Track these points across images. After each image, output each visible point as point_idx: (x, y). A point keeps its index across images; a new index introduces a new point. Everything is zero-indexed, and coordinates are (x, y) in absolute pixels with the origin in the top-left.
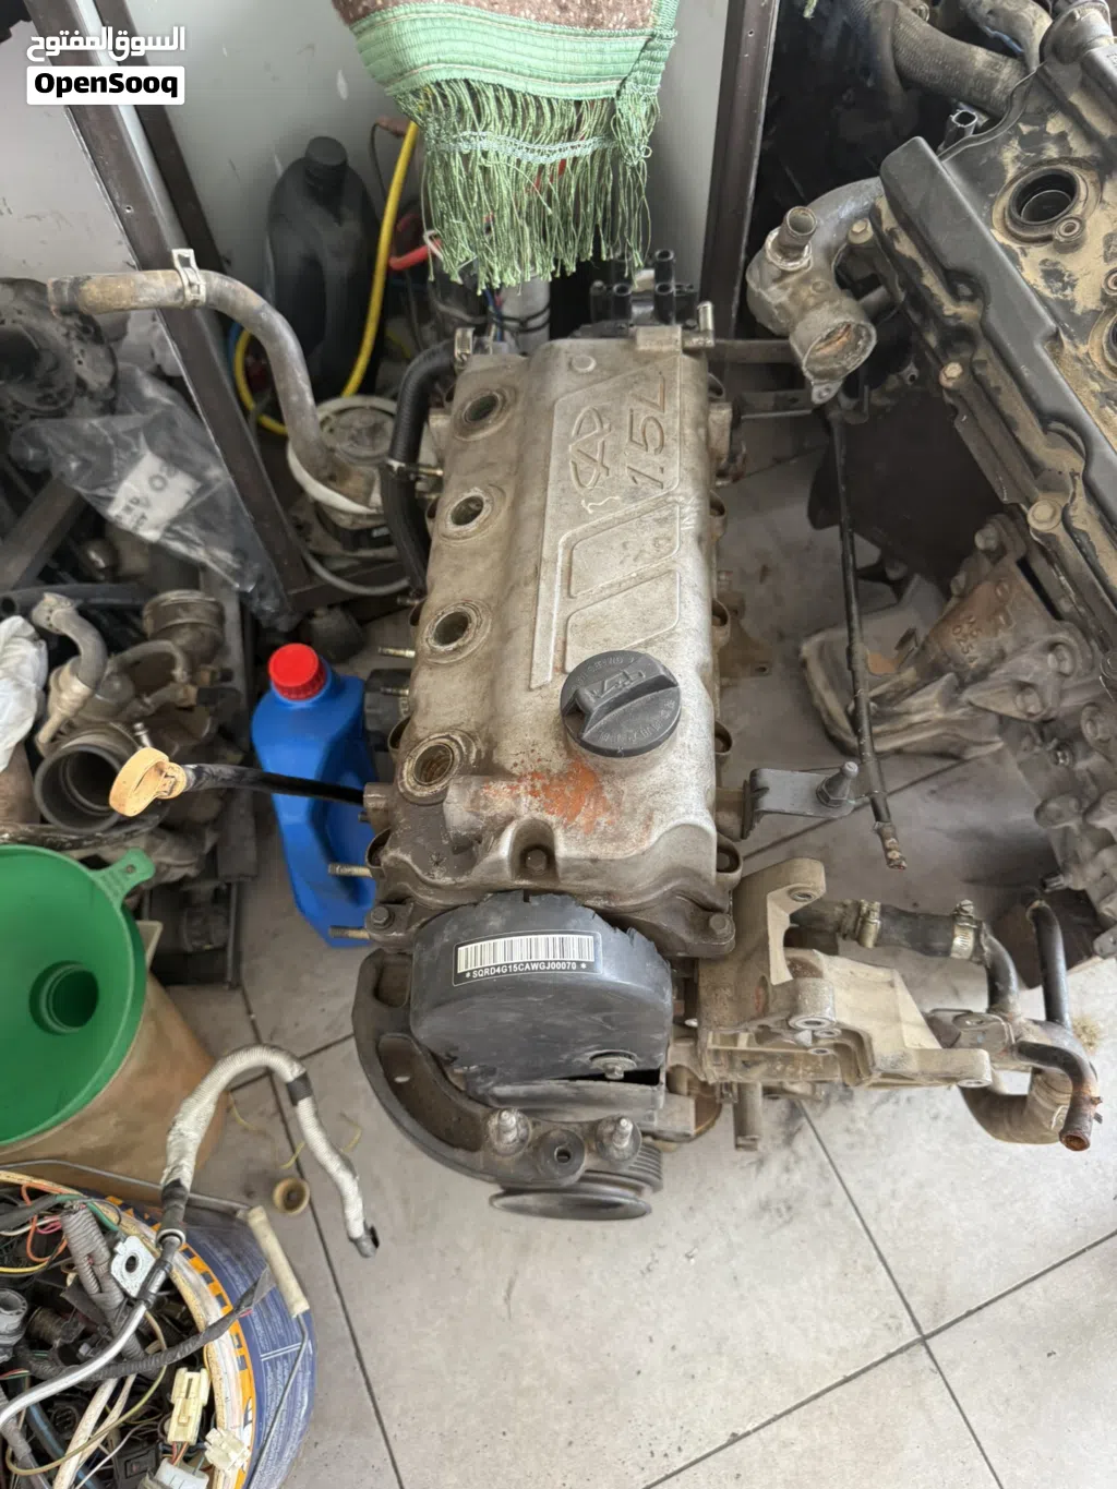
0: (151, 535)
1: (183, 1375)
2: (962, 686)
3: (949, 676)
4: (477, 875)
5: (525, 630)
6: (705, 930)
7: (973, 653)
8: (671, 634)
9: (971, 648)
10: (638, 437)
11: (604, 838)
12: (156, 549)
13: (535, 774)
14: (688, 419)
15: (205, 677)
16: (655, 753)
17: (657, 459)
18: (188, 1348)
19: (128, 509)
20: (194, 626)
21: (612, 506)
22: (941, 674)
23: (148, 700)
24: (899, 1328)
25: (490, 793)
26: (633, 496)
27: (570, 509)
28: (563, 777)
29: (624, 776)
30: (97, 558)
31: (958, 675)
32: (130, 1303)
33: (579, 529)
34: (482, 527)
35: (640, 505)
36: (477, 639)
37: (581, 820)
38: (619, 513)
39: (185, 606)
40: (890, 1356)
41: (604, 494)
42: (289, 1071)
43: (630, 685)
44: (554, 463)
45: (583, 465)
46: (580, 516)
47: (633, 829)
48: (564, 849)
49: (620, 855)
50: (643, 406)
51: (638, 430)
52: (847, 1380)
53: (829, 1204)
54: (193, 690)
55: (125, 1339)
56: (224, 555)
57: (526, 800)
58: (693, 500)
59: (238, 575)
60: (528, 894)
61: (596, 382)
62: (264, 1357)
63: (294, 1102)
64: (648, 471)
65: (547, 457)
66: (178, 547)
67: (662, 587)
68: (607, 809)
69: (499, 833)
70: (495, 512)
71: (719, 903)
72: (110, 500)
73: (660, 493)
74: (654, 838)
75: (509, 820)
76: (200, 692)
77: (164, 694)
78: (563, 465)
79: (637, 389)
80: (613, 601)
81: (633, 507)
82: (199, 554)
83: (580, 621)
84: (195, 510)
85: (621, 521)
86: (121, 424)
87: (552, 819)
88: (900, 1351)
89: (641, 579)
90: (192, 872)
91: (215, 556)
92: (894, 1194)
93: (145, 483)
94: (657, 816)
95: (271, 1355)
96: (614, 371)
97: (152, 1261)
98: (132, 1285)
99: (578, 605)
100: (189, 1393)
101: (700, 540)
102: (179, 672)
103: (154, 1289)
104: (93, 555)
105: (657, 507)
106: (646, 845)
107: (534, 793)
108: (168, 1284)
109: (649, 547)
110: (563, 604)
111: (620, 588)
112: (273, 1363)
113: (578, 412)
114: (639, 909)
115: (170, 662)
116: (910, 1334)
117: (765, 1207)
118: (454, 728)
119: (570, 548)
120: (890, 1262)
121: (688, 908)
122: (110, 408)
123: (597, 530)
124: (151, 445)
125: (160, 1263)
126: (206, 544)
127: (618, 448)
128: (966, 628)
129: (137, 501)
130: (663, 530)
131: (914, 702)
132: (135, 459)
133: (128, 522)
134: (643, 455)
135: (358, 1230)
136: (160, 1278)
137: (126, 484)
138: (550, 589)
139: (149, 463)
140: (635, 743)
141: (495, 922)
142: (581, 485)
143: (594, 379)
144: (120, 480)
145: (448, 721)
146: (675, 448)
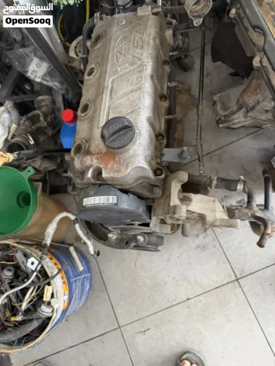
0: (38, 80)
1: (47, 287)
2: (248, 112)
3: (244, 109)
4: (85, 181)
5: (99, 110)
6: (152, 192)
7: (251, 101)
8: (139, 108)
9: (250, 101)
10: (135, 45)
11: (115, 171)
12: (40, 84)
13: (98, 153)
14: (152, 37)
15: (49, 119)
16: (127, 147)
17: (140, 51)
18: (47, 281)
19: (32, 74)
20: (47, 105)
21: (126, 68)
22: (242, 108)
23: (33, 127)
24: (231, 277)
25: (85, 159)
26: (132, 64)
27: (114, 70)
28: (106, 154)
29: (121, 153)
30: (27, 87)
31: (247, 109)
32: (33, 272)
33: (116, 76)
34: (94, 76)
35: (134, 67)
36: (90, 112)
37: (109, 166)
38: (127, 70)
39: (43, 100)
40: (228, 283)
41: (123, 64)
42: (73, 217)
43: (117, 128)
44: (110, 56)
45: (119, 55)
46: (116, 72)
47: (123, 169)
48: (104, 175)
49: (119, 176)
50: (137, 34)
51: (136, 42)
52: (217, 288)
53: (215, 247)
54: (45, 123)
55: (33, 277)
56: (57, 84)
57: (95, 161)
58: (151, 63)
59: (61, 89)
60: (100, 185)
61: (125, 27)
62: (72, 280)
63: (74, 224)
64: (137, 55)
65: (109, 54)
66: (45, 83)
67: (138, 93)
68: (116, 163)
69: (89, 170)
70: (97, 72)
71: (157, 184)
72: (27, 72)
73: (140, 62)
74: (129, 171)
75: (91, 167)
76: (47, 124)
77: (38, 125)
78: (113, 56)
79: (136, 28)
80: (123, 99)
81: (132, 68)
82: (50, 84)
83: (114, 106)
84: (49, 72)
85: (128, 72)
86: (27, 50)
87: (101, 166)
88: (231, 282)
89: (132, 91)
90: (55, 168)
91: (55, 84)
92: (232, 244)
93: (35, 66)
94: (130, 165)
95: (75, 279)
96: (131, 23)
97: (38, 262)
98: (33, 268)
99: (114, 100)
100: (48, 291)
101: (152, 77)
102: (42, 119)
103: (38, 269)
104: (26, 87)
105: (139, 67)
106: (126, 173)
107: (97, 159)
108: (42, 267)
109: (135, 81)
110: (110, 101)
111: (125, 94)
112: (75, 281)
113: (118, 38)
114: (131, 188)
115: (39, 116)
116: (234, 278)
117: (198, 247)
118: (84, 139)
119: (112, 82)
120: (230, 261)
121: (148, 186)
122: (23, 46)
123: (121, 76)
124: (36, 55)
125: (40, 263)
126: (52, 81)
127: (129, 49)
128: (249, 94)
129: (34, 71)
130: (140, 74)
131: (235, 116)
132: (32, 60)
133: (32, 77)
134: (136, 51)
135: (92, 252)
136: (40, 266)
137: (30, 67)
138: (106, 96)
139: (36, 60)
140: (120, 145)
141: (92, 193)
142: (118, 62)
143: (124, 26)
144: (29, 66)
145: (82, 137)
146: (146, 47)
